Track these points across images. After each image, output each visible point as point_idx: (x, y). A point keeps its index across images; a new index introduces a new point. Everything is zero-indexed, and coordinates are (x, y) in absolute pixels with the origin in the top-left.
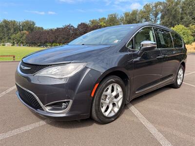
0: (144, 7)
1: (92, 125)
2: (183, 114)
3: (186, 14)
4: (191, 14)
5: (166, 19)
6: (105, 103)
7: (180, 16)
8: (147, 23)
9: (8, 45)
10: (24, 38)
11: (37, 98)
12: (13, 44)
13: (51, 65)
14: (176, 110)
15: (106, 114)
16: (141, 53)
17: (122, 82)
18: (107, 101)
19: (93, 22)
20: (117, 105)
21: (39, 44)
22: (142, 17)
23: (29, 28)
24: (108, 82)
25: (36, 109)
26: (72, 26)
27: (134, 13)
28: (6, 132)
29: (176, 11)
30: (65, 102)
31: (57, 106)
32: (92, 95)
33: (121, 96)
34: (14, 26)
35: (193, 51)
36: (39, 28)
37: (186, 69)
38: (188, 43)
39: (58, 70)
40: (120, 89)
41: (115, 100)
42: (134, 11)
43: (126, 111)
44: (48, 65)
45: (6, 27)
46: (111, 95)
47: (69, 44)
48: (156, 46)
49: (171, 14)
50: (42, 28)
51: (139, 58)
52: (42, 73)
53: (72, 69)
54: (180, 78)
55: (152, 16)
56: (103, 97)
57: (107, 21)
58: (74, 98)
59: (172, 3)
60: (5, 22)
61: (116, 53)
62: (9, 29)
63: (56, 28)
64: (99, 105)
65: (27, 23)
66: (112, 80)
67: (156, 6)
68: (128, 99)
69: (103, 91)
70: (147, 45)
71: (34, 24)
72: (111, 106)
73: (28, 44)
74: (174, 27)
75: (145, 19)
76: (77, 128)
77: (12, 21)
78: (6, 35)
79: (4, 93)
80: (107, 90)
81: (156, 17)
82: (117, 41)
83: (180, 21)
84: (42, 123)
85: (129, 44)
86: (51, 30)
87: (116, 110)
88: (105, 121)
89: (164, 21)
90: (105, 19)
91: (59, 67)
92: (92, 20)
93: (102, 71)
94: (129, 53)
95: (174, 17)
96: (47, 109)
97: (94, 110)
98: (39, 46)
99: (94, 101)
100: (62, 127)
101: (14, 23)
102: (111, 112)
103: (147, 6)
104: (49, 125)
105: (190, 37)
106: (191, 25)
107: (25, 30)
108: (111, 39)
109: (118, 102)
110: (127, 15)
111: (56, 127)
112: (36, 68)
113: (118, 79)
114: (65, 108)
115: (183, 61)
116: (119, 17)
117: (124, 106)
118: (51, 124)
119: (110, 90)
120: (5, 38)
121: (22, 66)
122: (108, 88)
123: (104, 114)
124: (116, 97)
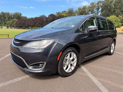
0: (91, 4)
1: (58, 77)
2: (114, 71)
3: (117, 8)
4: (120, 8)
5: (104, 12)
6: (66, 64)
7: (113, 10)
8: (92, 15)
9: (4, 28)
10: (15, 23)
11: (24, 61)
12: (8, 27)
13: (33, 41)
14: (109, 68)
15: (67, 71)
16: (88, 33)
17: (76, 51)
18: (67, 63)
19: (58, 13)
20: (73, 65)
21: (24, 27)
22: (89, 11)
23: (18, 17)
24: (68, 51)
25: (24, 67)
26: (45, 16)
27: (84, 8)
28: (5, 81)
29: (110, 6)
30: (41, 63)
31: (36, 66)
32: (58, 59)
33: (76, 60)
34: (8, 16)
35: (121, 32)
36: (24, 17)
37: (116, 43)
38: (118, 27)
39: (37, 44)
40: (75, 56)
41: (72, 63)
42: (84, 6)
43: (79, 69)
44: (31, 41)
45: (3, 16)
46: (70, 59)
47: (44, 27)
48: (97, 29)
49: (107, 9)
50: (26, 17)
51: (87, 36)
52: (27, 46)
53: (46, 43)
54: (113, 49)
55: (95, 10)
56: (64, 60)
57: (67, 13)
58: (47, 61)
59: (108, 2)
60: (3, 13)
61: (73, 33)
62: (5, 18)
63: (35, 17)
64: (62, 65)
65: (17, 14)
66: (70, 50)
67: (98, 4)
68: (80, 62)
69: (65, 56)
70: (92, 28)
71: (21, 14)
72: (69, 66)
73: (17, 27)
74: (109, 17)
75: (91, 11)
76: (49, 79)
77: (7, 13)
78: (3, 22)
79: (3, 58)
80: (67, 56)
81: (98, 10)
82: (73, 26)
83: (113, 13)
84: (27, 76)
85: (81, 28)
86: (32, 18)
87: (73, 68)
88: (66, 75)
89: (103, 13)
90: (66, 11)
91: (38, 42)
92: (58, 12)
93: (64, 44)
94: (81, 33)
95: (109, 10)
96: (30, 68)
97: (59, 68)
98: (24, 28)
99: (59, 63)
100: (40, 79)
101: (8, 14)
102: (69, 69)
103: (92, 4)
104: (31, 78)
105: (119, 23)
106: (120, 15)
107: (15, 18)
108: (69, 25)
109: (74, 63)
110: (80, 9)
111: (36, 79)
112: (23, 42)
113: (74, 49)
114: (41, 67)
115: (114, 38)
116: (75, 10)
117: (78, 66)
118: (33, 77)
119: (69, 56)
120: (2, 23)
121: (15, 42)
122: (68, 55)
123: (65, 71)
124: (73, 60)
